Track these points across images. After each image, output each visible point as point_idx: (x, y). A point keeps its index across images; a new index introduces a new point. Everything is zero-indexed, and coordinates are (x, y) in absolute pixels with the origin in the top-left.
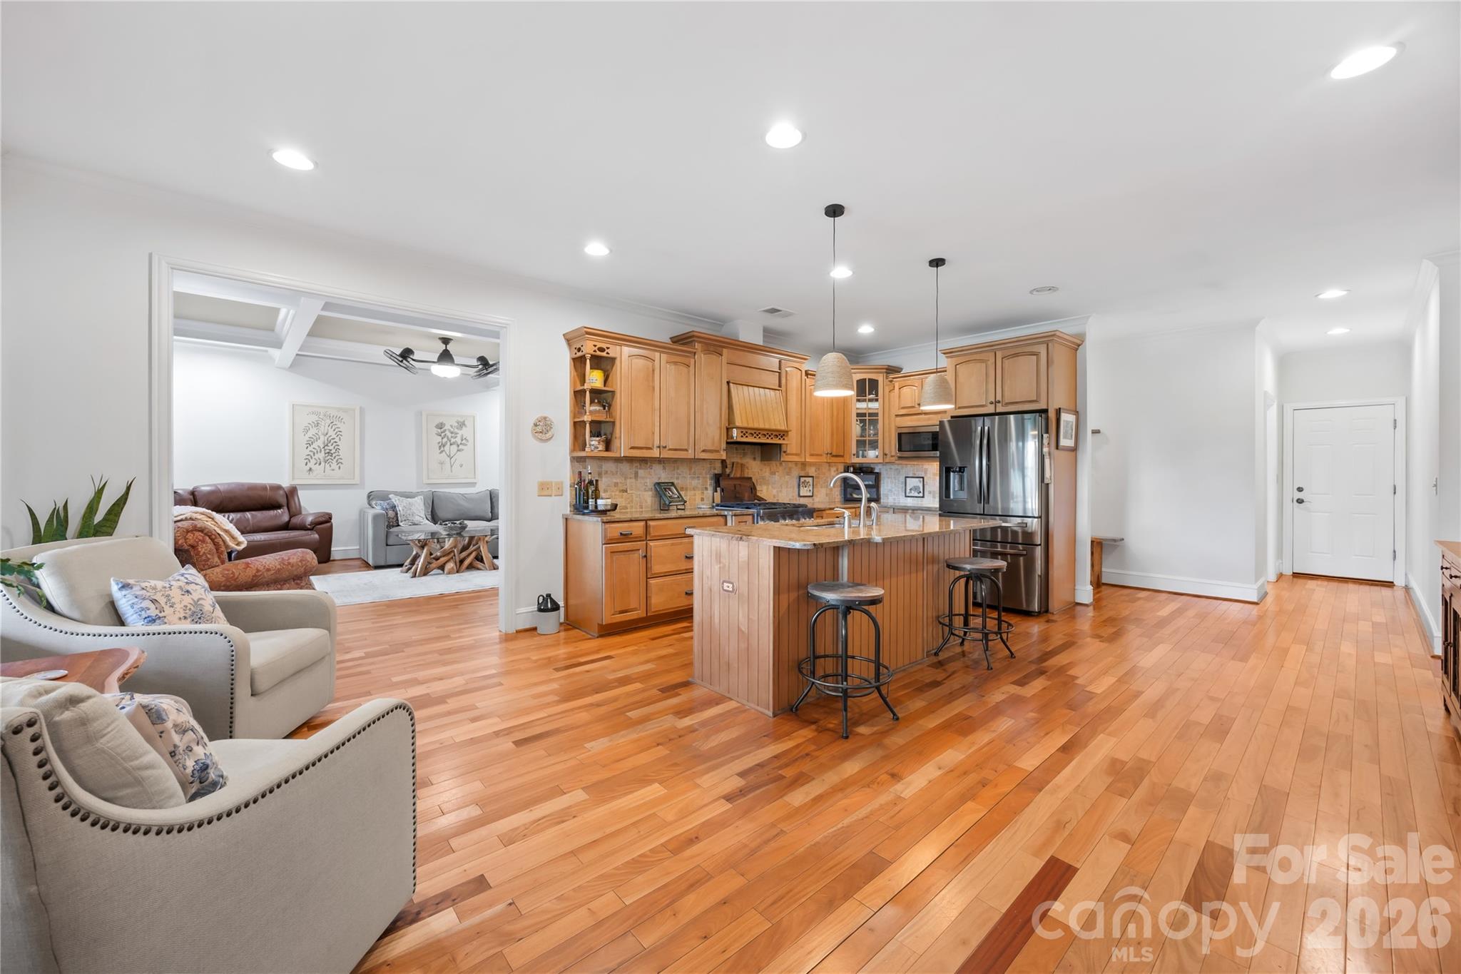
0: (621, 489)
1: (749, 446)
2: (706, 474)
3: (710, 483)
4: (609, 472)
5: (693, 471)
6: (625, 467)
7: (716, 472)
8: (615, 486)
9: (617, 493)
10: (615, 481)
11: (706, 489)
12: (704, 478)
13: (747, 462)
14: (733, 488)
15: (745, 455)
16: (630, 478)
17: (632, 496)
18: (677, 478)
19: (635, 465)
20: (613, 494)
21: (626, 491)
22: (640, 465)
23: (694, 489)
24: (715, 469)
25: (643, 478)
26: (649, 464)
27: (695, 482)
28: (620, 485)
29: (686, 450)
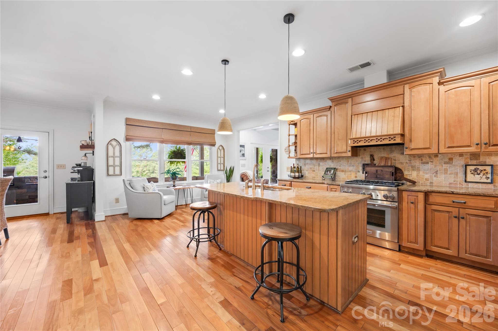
0: (313, 170)
1: (375, 148)
2: (358, 164)
3: (361, 168)
4: (308, 164)
5: (350, 162)
6: (314, 161)
7: (366, 163)
8: (310, 169)
9: (311, 172)
10: (310, 167)
11: (359, 172)
12: (357, 166)
13: (394, 157)
14: (375, 172)
15: (392, 152)
16: (317, 166)
17: (317, 173)
18: (340, 166)
19: (319, 161)
20: (310, 172)
21: (315, 171)
22: (321, 161)
23: (350, 171)
24: (365, 161)
25: (322, 166)
26: (325, 160)
27: (351, 168)
28: (312, 168)
29: (326, 153)
